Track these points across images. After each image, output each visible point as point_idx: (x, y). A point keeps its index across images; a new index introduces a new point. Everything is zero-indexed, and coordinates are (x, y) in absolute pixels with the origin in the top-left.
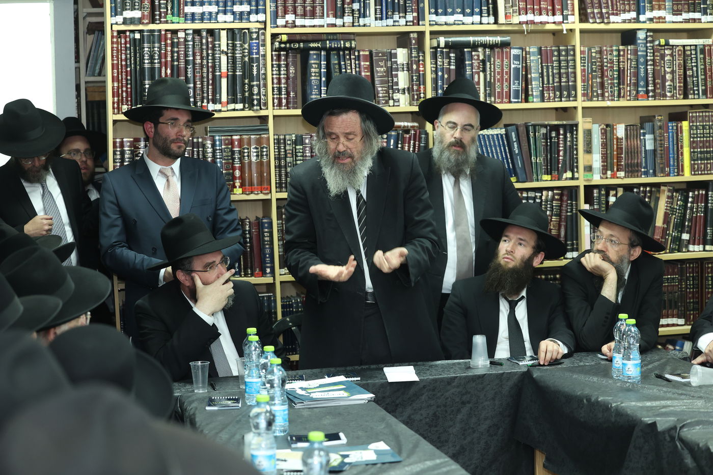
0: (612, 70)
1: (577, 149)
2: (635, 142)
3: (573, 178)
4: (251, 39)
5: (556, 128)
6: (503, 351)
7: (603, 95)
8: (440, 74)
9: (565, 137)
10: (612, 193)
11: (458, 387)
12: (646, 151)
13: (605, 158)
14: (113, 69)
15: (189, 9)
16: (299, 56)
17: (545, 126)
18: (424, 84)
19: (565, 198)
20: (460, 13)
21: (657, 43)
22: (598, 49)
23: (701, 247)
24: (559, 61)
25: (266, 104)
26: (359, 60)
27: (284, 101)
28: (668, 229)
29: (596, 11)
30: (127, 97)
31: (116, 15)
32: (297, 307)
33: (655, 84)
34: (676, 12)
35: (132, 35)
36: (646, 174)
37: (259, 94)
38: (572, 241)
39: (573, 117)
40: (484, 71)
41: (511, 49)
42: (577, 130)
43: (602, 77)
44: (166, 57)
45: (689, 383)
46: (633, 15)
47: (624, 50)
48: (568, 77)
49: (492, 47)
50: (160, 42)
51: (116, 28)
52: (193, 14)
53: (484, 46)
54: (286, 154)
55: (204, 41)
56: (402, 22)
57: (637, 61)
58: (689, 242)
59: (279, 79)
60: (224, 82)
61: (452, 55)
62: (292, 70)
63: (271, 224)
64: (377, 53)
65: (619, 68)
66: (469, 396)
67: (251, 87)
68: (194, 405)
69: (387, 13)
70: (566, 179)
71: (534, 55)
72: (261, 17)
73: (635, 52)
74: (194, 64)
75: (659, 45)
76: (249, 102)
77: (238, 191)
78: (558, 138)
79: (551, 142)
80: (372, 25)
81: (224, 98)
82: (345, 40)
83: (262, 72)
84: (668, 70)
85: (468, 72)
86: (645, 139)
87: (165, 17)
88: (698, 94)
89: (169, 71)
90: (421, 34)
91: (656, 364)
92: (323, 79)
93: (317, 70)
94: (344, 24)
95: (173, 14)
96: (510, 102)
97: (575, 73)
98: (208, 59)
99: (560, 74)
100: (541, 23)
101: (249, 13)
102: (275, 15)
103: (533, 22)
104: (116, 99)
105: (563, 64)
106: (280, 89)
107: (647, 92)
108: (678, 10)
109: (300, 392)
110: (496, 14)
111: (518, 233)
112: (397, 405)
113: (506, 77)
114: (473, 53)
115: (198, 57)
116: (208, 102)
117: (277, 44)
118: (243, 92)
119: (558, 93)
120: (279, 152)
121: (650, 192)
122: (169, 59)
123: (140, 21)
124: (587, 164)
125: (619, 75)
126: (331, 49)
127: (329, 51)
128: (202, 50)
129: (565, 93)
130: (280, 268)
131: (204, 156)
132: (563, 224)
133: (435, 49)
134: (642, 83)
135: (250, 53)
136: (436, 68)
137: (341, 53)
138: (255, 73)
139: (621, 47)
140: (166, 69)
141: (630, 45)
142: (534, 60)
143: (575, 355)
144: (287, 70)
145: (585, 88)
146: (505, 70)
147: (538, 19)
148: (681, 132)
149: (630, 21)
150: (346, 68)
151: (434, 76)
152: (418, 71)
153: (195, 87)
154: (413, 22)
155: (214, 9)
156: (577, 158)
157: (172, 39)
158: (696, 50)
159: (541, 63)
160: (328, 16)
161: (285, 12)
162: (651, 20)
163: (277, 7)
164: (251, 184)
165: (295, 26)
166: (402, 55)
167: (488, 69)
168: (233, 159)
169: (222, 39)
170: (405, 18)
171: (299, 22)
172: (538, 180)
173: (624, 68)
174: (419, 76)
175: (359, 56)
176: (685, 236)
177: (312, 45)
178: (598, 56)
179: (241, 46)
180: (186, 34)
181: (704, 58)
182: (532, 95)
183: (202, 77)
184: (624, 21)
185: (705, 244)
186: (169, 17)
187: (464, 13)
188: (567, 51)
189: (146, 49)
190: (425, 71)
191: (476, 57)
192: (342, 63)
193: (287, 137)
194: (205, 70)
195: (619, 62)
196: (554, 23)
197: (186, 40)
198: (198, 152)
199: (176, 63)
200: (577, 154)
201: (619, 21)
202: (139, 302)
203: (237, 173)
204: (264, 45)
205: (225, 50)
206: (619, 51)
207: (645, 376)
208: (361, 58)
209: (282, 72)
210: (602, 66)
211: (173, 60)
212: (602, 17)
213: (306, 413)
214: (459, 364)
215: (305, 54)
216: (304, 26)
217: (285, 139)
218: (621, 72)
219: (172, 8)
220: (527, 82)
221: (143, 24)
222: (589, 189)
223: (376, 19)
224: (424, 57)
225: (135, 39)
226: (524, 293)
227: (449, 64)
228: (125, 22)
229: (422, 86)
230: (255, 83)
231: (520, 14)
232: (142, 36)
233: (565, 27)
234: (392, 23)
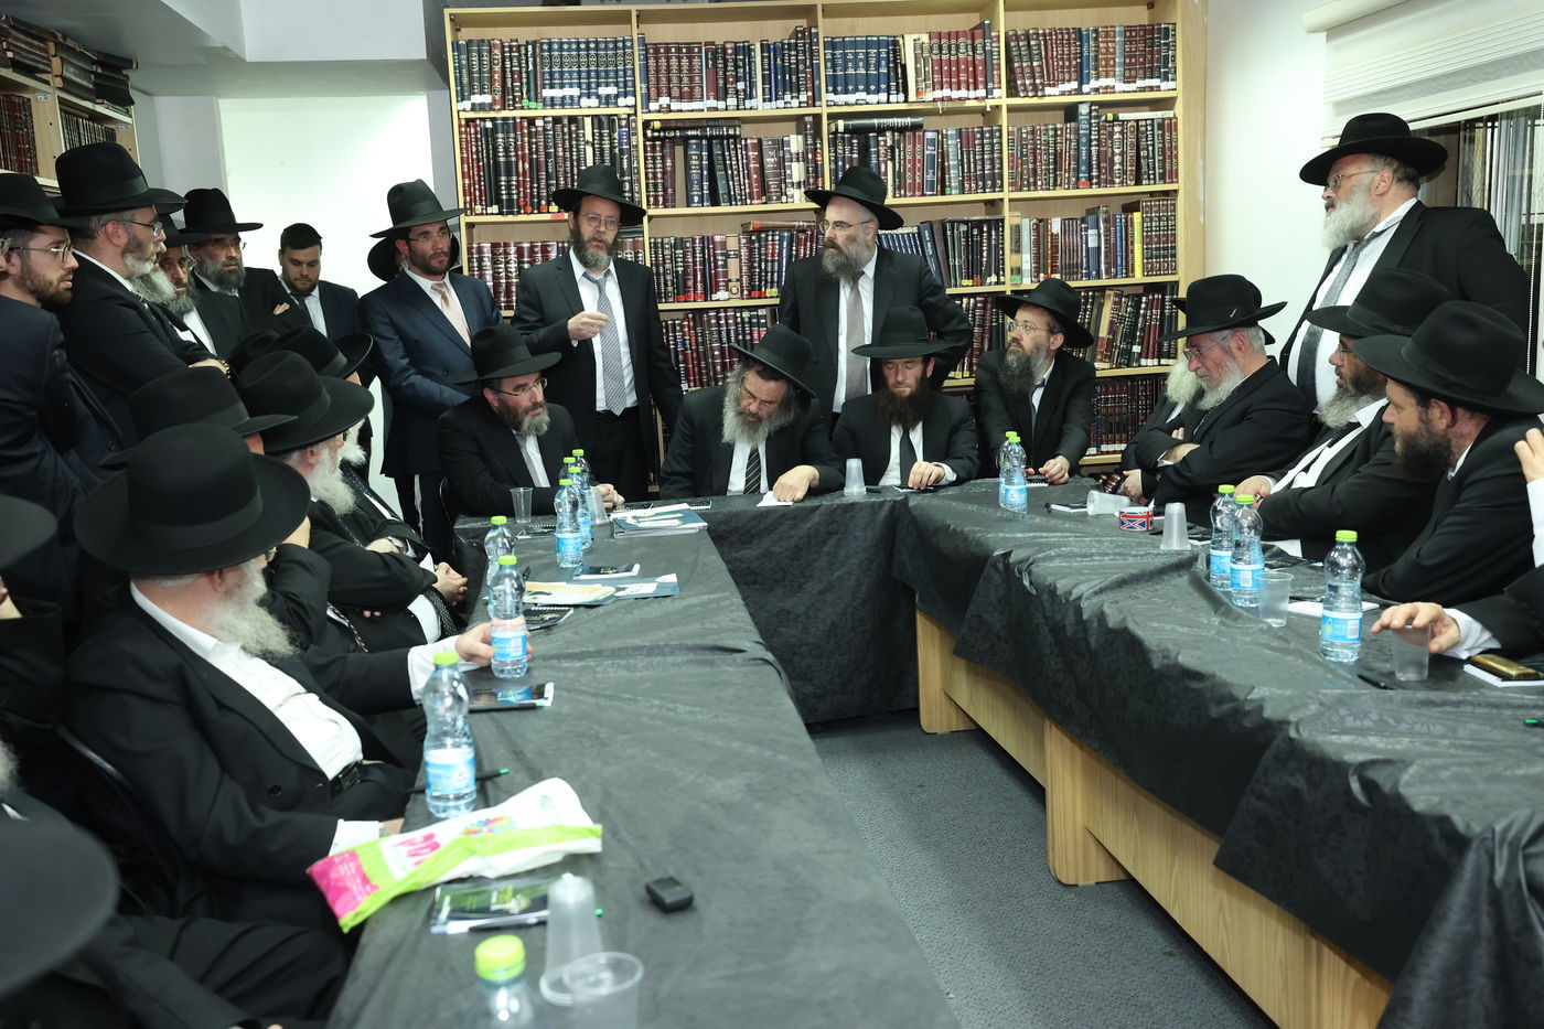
0: (1047, 154)
1: (1003, 249)
2: (1075, 240)
3: (998, 283)
4: (620, 127)
5: (979, 224)
7: (1035, 184)
8: (840, 163)
9: (990, 236)
12: (1087, 249)
13: (1037, 258)
14: (462, 163)
15: (547, 93)
16: (676, 145)
17: (966, 222)
18: (823, 176)
19: (989, 306)
20: (862, 91)
21: (1103, 118)
22: (1029, 129)
23: (1156, 362)
24: (983, 145)
26: (746, 150)
27: (661, 199)
28: (1114, 340)
29: (1028, 82)
30: (480, 196)
31: (463, 100)
33: (1099, 169)
34: (1128, 80)
35: (482, 124)
36: (1089, 276)
39: (1000, 211)
40: (893, 159)
41: (925, 131)
42: (1003, 226)
43: (1035, 162)
44: (523, 150)
45: (1086, 513)
46: (1074, 85)
47: (1062, 129)
48: (992, 163)
49: (902, 130)
50: (515, 132)
51: (463, 115)
52: (552, 98)
53: (892, 129)
54: (664, 260)
55: (566, 130)
56: (795, 103)
57: (1078, 141)
58: (1140, 355)
59: (655, 174)
61: (854, 141)
62: (669, 162)
64: (767, 141)
65: (1056, 150)
66: (836, 525)
69: (776, 93)
70: (991, 283)
71: (952, 139)
72: (630, 100)
73: (1077, 130)
74: (556, 157)
75: (1106, 121)
78: (982, 237)
79: (972, 241)
80: (760, 108)
82: (729, 127)
83: (634, 165)
84: (1117, 151)
85: (874, 161)
86: (1087, 236)
87: (520, 102)
88: (1154, 179)
89: (527, 166)
90: (817, 117)
92: (705, 173)
93: (697, 162)
94: (727, 108)
95: (529, 99)
96: (923, 195)
97: (1001, 159)
98: (571, 152)
100: (960, 99)
101: (617, 96)
102: (647, 99)
103: (950, 99)
104: (468, 198)
105: (987, 148)
106: (655, 185)
107: (1090, 178)
108: (1129, 77)
109: (630, 521)
110: (905, 91)
112: (752, 536)
113: (918, 165)
114: (880, 138)
117: (650, 132)
119: (980, 183)
120: (656, 254)
121: (1093, 297)
122: (527, 152)
123: (491, 107)
124: (1014, 265)
125: (1055, 159)
126: (713, 137)
127: (710, 139)
128: (564, 140)
129: (989, 182)
133: (834, 135)
134: (1083, 168)
135: (620, 143)
136: (836, 157)
137: (725, 142)
138: (625, 166)
139: (1059, 126)
140: (524, 164)
141: (1070, 122)
142: (952, 145)
144: (664, 163)
145: (1011, 176)
146: (918, 157)
147: (955, 94)
148: (1132, 226)
149: (1070, 93)
150: (730, 160)
151: (833, 166)
152: (815, 162)
154: (807, 102)
155: (575, 92)
156: (1003, 259)
157: (528, 128)
158: (1152, 125)
159: (961, 148)
160: (708, 98)
161: (659, 95)
162: (1096, 90)
165: (671, 111)
166: (796, 143)
167: (897, 157)
169: (586, 128)
171: (675, 105)
172: (956, 286)
173: (1061, 151)
174: (816, 167)
175: (746, 145)
176: (1136, 349)
177: (690, 133)
178: (1030, 137)
179: (610, 135)
180: (545, 122)
181: (1163, 135)
182: (950, 186)
184: (1063, 94)
185: (1159, 358)
186: (525, 102)
187: (868, 92)
188: (991, 132)
189: (500, 140)
190: (822, 160)
191: (882, 143)
192: (727, 153)
193: (666, 240)
194: (568, 164)
195: (1055, 143)
196: (976, 98)
197: (545, 129)
199: (535, 156)
200: (1003, 255)
201: (1055, 94)
204: (636, 134)
205: (591, 140)
206: (1055, 130)
207: (1030, 505)
208: (749, 147)
209: (659, 166)
210: (1035, 149)
211: (531, 153)
212: (1035, 89)
215: (684, 143)
216: (681, 111)
217: (662, 242)
218: (1057, 156)
219: (528, 91)
220: (944, 170)
221: (494, 110)
223: (764, 100)
224: (822, 144)
225: (486, 129)
227: (851, 152)
228: (474, 108)
229: (820, 179)
230: (626, 178)
231: (934, 90)
232: (494, 125)
233: (989, 103)
234: (782, 105)
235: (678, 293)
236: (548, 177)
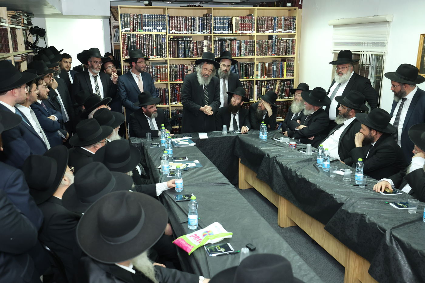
0: (265, 47)
2: (271, 68)
3: (252, 78)
4: (162, 37)
5: (248, 64)
6: (231, 128)
7: (262, 54)
8: (216, 48)
9: (251, 66)
10: (263, 82)
11: (219, 140)
12: (274, 70)
13: (262, 72)
14: (122, 45)
15: (144, 28)
16: (176, 42)
17: (245, 63)
19: (250, 84)
21: (279, 39)
22: (261, 41)
23: (288, 97)
24: (250, 44)
25: (167, 56)
27: (172, 55)
28: (279, 92)
29: (261, 29)
30: (126, 54)
31: (123, 29)
32: (175, 113)
33: (277, 51)
34: (285, 30)
35: (127, 35)
36: (273, 77)
37: (165, 53)
38: (252, 95)
39: (253, 61)
40: (229, 47)
41: (236, 41)
42: (254, 65)
43: (262, 49)
44: (138, 42)
45: (280, 141)
46: (272, 31)
47: (269, 41)
48: (252, 49)
49: (231, 40)
50: (136, 38)
51: (123, 33)
52: (145, 29)
53: (229, 40)
54: (172, 71)
55: (149, 37)
56: (206, 33)
57: (273, 44)
58: (284, 96)
59: (170, 49)
60: (155, 50)
61: (220, 42)
62: (174, 46)
63: (168, 90)
64: (198, 42)
67: (162, 51)
68: (147, 146)
69: (201, 30)
70: (251, 78)
71: (243, 43)
72: (165, 31)
73: (272, 42)
74: (146, 44)
75: (279, 40)
76: (162, 55)
77: (159, 81)
78: (249, 67)
79: (247, 68)
80: (197, 34)
81: (155, 54)
82: (189, 38)
83: (165, 47)
84: (281, 47)
85: (224, 47)
86: (273, 67)
87: (137, 30)
88: (290, 54)
89: (139, 46)
90: (211, 36)
91: (272, 134)
92: (183, 49)
93: (181, 47)
94: (189, 33)
95: (139, 29)
96: (236, 56)
97: (254, 48)
98: (150, 43)
99: (250, 48)
101: (162, 29)
102: (169, 30)
103: (243, 33)
104: (123, 53)
106: (171, 52)
107: (275, 53)
108: (285, 29)
109: (176, 142)
110: (232, 31)
111: (237, 96)
113: (235, 49)
115: (147, 42)
116: (150, 56)
117: (170, 39)
118: (160, 53)
119: (249, 54)
120: (170, 70)
121: (274, 82)
122: (139, 43)
123: (130, 31)
124: (257, 74)
125: (267, 48)
126: (185, 40)
127: (185, 41)
129: (251, 54)
130: (171, 103)
131: (149, 71)
132: (249, 91)
133: (215, 41)
134: (273, 51)
135: (162, 41)
136: (215, 46)
137: (188, 42)
138: (164, 47)
139: (268, 40)
140: (138, 46)
141: (271, 39)
142: (243, 44)
143: (251, 130)
144: (173, 46)
145: (257, 52)
146: (235, 47)
147: (245, 32)
148: (284, 65)
149: (271, 33)
151: (214, 48)
152: (210, 47)
153: (146, 51)
154: (209, 33)
155: (151, 28)
157: (139, 37)
158: (290, 41)
159: (245, 45)
160: (184, 31)
161: (172, 29)
162: (277, 32)
163: (170, 28)
164: (163, 79)
165: (175, 34)
166: (205, 42)
167: (230, 47)
168: (158, 72)
169: (154, 37)
170: (206, 31)
171: (176, 32)
172: (243, 79)
173: (269, 46)
174: (210, 49)
175: (193, 42)
176: (284, 94)
177: (180, 39)
178: (261, 43)
179: (160, 39)
180: (144, 35)
181: (292, 43)
182: (242, 54)
183: (148, 48)
184: (269, 33)
185: (289, 97)
187: (223, 30)
188: (252, 41)
189: (132, 40)
190: (212, 47)
191: (226, 43)
192: (189, 45)
193: (173, 66)
194: (149, 46)
195: (267, 45)
196: (249, 33)
197: (143, 37)
198: (148, 70)
200: (254, 71)
201: (268, 33)
202: (131, 115)
203: (159, 76)
204: (166, 39)
205: (155, 40)
206: (267, 41)
207: (268, 138)
208: (194, 43)
209: (171, 47)
210: (262, 46)
211: (140, 43)
212: (263, 31)
213: (177, 149)
214: (219, 132)
215: (178, 42)
216: (178, 34)
217: (172, 66)
218: (268, 48)
219: (139, 27)
220: (241, 50)
222: (257, 81)
223: (198, 32)
224: (212, 43)
225: (128, 37)
226: (238, 112)
227: (219, 45)
228: (125, 31)
230: (164, 50)
231: (239, 31)
232: (131, 36)
233: (252, 34)
234: (203, 33)
235: (175, 79)
236: (144, 49)
